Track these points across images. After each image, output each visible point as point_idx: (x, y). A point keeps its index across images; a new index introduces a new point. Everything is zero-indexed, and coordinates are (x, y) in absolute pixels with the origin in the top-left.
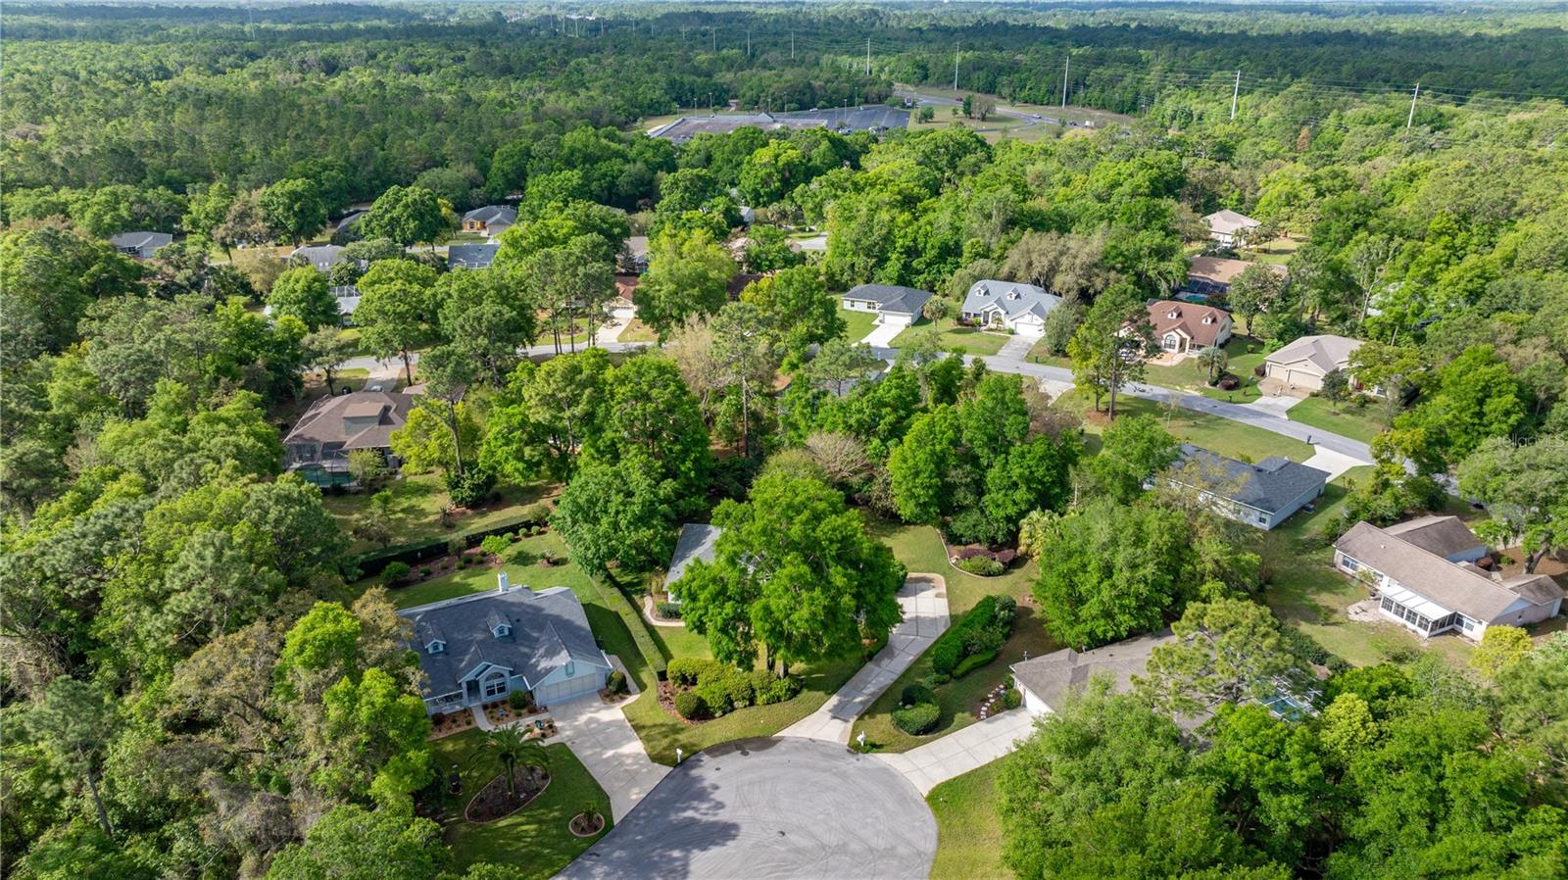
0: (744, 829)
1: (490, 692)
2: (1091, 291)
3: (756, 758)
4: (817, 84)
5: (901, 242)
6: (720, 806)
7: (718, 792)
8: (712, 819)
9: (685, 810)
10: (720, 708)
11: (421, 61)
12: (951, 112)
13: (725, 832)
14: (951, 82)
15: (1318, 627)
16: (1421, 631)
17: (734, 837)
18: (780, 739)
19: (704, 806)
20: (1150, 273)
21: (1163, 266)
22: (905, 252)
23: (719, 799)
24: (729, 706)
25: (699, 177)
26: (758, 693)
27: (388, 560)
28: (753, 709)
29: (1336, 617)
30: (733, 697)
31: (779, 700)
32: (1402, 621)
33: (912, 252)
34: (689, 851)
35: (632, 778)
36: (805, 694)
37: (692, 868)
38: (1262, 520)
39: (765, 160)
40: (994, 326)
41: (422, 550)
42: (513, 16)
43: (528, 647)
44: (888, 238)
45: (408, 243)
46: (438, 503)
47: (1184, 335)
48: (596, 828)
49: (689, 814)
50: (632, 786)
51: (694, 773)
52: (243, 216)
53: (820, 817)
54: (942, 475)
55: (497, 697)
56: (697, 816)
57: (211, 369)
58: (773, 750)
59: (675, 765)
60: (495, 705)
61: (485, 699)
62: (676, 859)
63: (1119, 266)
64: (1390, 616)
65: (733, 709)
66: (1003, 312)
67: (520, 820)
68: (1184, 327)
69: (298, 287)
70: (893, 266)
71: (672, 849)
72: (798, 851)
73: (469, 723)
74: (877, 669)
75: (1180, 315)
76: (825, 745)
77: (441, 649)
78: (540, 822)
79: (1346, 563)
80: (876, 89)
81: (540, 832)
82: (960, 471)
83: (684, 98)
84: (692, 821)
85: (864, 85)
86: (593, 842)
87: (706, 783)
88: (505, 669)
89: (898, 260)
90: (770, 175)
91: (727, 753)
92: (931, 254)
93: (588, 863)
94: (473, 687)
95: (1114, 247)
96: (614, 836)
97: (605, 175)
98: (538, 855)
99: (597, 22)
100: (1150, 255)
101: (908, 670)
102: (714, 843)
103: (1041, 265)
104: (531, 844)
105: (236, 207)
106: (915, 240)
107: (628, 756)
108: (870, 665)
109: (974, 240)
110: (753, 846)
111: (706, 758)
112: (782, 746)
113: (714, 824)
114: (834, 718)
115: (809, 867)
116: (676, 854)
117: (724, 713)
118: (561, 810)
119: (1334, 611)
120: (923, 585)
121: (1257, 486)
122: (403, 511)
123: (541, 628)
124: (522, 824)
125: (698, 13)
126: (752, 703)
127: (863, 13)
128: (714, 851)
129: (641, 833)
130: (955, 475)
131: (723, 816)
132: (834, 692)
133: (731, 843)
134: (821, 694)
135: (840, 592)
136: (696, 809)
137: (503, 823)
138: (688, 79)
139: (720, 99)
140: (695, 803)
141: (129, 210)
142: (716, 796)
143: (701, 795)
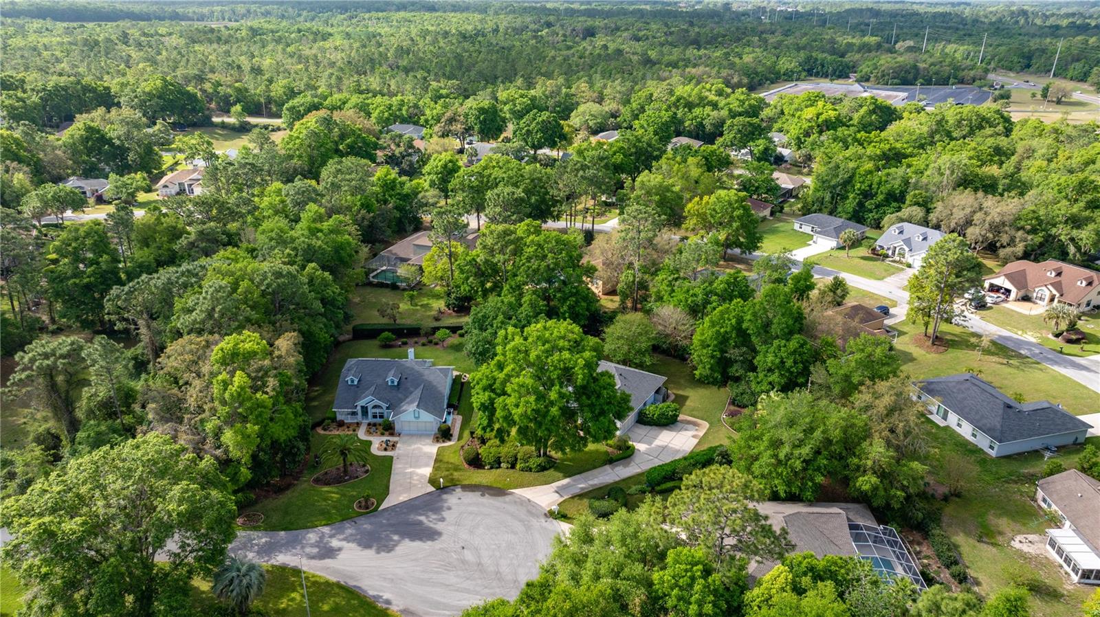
0: (444, 538)
1: (375, 417)
2: (998, 245)
3: (488, 500)
4: (921, 65)
5: (858, 185)
6: (443, 520)
7: (448, 512)
8: (431, 525)
9: (421, 515)
10: (489, 463)
11: (643, 33)
12: (1029, 95)
13: (432, 535)
14: (1049, 71)
15: (972, 541)
16: (1072, 574)
17: (433, 539)
18: (512, 493)
19: (434, 517)
20: (1062, 238)
21: (1075, 233)
22: (861, 194)
24: (497, 464)
25: (751, 124)
26: (519, 462)
27: (383, 331)
28: (512, 471)
29: (1000, 539)
30: (502, 460)
31: (530, 470)
32: (1061, 561)
33: (867, 194)
34: (404, 539)
35: (410, 487)
36: (551, 472)
37: (397, 548)
38: (991, 447)
39: (809, 116)
40: (898, 259)
41: (407, 329)
42: (735, 7)
43: (404, 395)
44: (849, 182)
45: (536, 147)
46: (440, 304)
47: (1054, 292)
48: (367, 508)
49: (422, 518)
50: (406, 492)
51: (445, 496)
52: (452, 120)
53: (493, 547)
54: (723, 351)
55: (378, 420)
56: (425, 521)
57: (359, 203)
58: (500, 499)
59: (438, 488)
60: (375, 425)
61: (370, 419)
62: (393, 540)
63: (1029, 227)
64: (1053, 554)
65: (500, 467)
66: (907, 249)
67: (335, 490)
68: (1057, 286)
69: (440, 164)
70: (851, 203)
71: (396, 534)
72: (464, 562)
73: (354, 431)
74: (610, 471)
75: (1059, 274)
76: (535, 505)
77: (356, 383)
78: (343, 495)
79: (1044, 500)
80: (972, 73)
81: (338, 500)
82: (736, 351)
83: (812, 70)
84: (421, 523)
85: (963, 70)
86: (362, 514)
87: (446, 505)
88: (384, 405)
89: (854, 198)
90: (811, 128)
91: (473, 491)
92: (880, 197)
93: (348, 525)
94: (365, 410)
95: (1034, 212)
96: (373, 516)
97: (696, 117)
99: (791, 13)
100: (1066, 222)
101: (630, 478)
102: (421, 539)
103: (959, 215)
104: (329, 504)
105: (448, 114)
106: (870, 186)
107: (417, 475)
108: (607, 467)
109: (917, 192)
110: (440, 549)
111: (459, 490)
112: (507, 498)
113: (430, 529)
114: (557, 492)
115: (460, 573)
116: (396, 538)
117: (492, 468)
118: (360, 492)
119: (1001, 533)
120: (690, 426)
121: (999, 419)
122: (422, 305)
123: (417, 386)
124: (334, 493)
125: (871, 10)
126: (513, 467)
127: (1013, 13)
128: (417, 544)
129: (388, 519)
130: (733, 353)
131: (439, 526)
132: (569, 476)
133: (429, 543)
134: (561, 475)
135: (552, 403)
136: (427, 517)
137: (326, 489)
138: (821, 56)
139: (842, 73)
140: (430, 513)
141: (407, 111)
142: (445, 514)
143: (437, 510)
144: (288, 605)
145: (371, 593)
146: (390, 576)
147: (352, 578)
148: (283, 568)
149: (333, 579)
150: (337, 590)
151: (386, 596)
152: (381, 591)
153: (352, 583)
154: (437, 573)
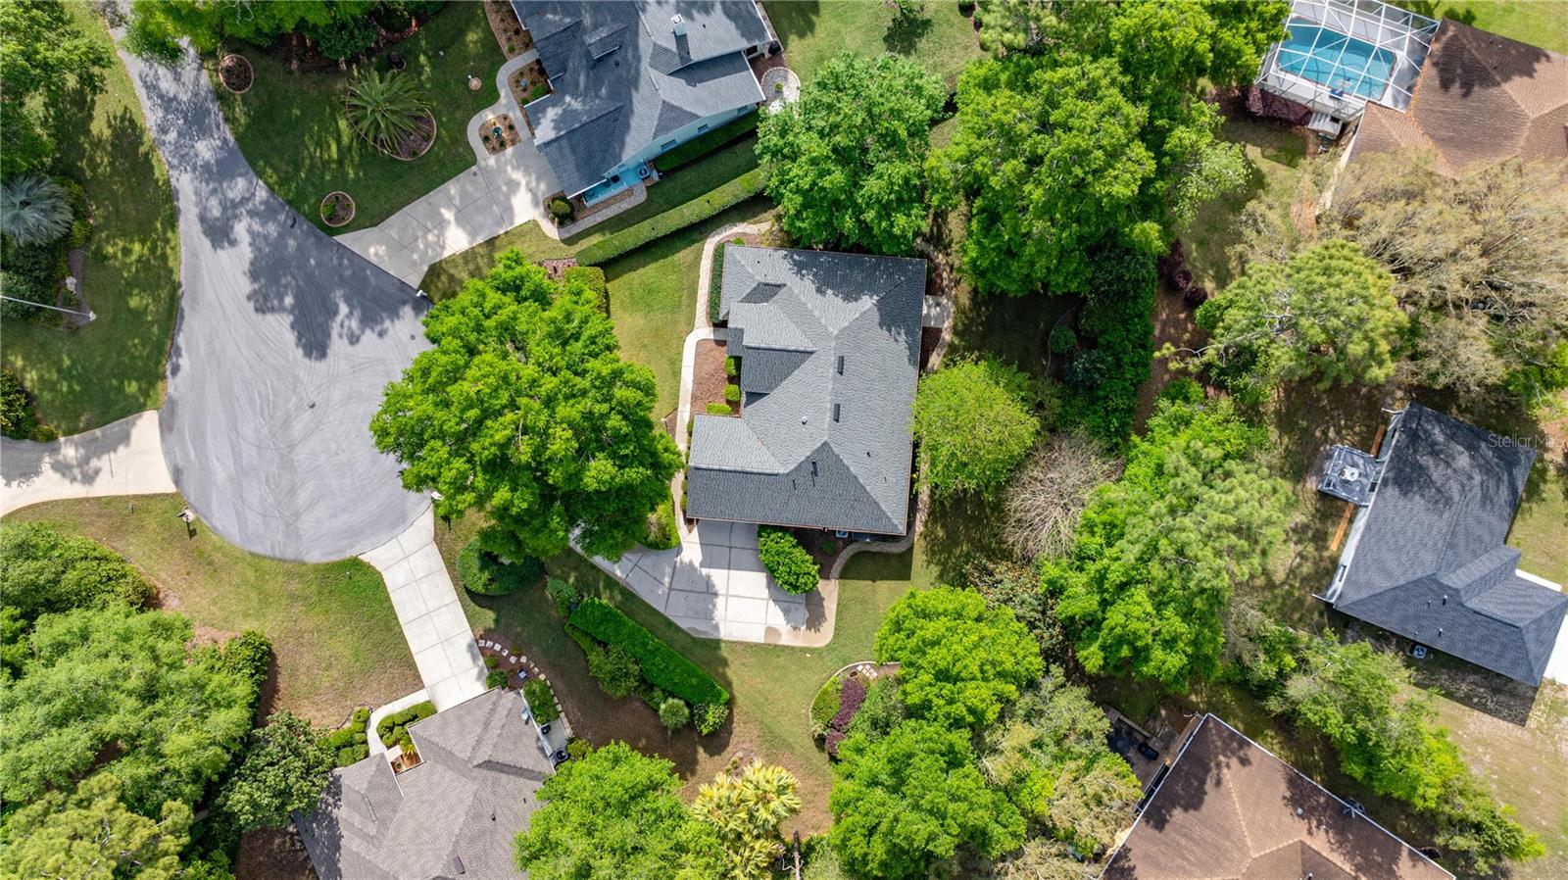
0: (320, 366)
6: (354, 339)
7: (375, 336)
8: (335, 332)
9: (348, 301)
13: (315, 344)
17: (308, 354)
19: (354, 324)
23: (363, 338)
34: (291, 312)
37: (270, 317)
43: (587, 87)
48: (330, 219)
49: (344, 309)
50: (389, 247)
51: (404, 310)
53: (334, 446)
56: (339, 319)
60: (540, 71)
62: (281, 300)
67: (345, 140)
71: (296, 297)
72: (287, 423)
73: (512, 50)
78: (340, 162)
81: (328, 163)
84: (333, 313)
86: (313, 220)
87: (387, 323)
93: (282, 217)
96: (319, 239)
98: (297, 168)
102: (301, 336)
104: (312, 158)
107: (443, 238)
110: (296, 378)
113: (329, 335)
115: (266, 431)
116: (289, 301)
118: (357, 179)
123: (613, 95)
124: (340, 144)
128: (291, 337)
129: (318, 265)
131: (338, 344)
133: (300, 352)
136: (350, 315)
137: (344, 126)
140: (357, 313)
142: (369, 337)
143: (369, 320)
144: (115, 256)
145: (181, 340)
146: (217, 345)
147: (194, 300)
148: (170, 195)
149: (182, 275)
150: (164, 294)
151: (184, 362)
152: (189, 352)
153: (185, 303)
154: (252, 401)
